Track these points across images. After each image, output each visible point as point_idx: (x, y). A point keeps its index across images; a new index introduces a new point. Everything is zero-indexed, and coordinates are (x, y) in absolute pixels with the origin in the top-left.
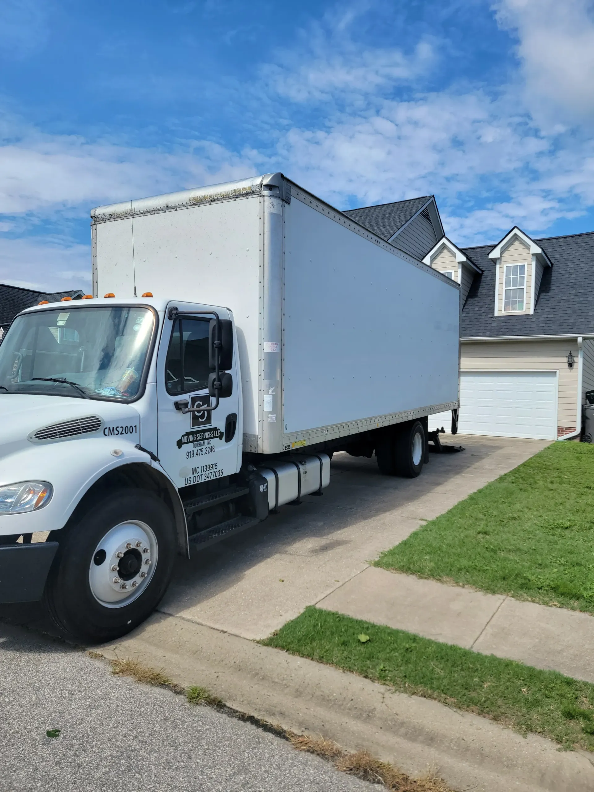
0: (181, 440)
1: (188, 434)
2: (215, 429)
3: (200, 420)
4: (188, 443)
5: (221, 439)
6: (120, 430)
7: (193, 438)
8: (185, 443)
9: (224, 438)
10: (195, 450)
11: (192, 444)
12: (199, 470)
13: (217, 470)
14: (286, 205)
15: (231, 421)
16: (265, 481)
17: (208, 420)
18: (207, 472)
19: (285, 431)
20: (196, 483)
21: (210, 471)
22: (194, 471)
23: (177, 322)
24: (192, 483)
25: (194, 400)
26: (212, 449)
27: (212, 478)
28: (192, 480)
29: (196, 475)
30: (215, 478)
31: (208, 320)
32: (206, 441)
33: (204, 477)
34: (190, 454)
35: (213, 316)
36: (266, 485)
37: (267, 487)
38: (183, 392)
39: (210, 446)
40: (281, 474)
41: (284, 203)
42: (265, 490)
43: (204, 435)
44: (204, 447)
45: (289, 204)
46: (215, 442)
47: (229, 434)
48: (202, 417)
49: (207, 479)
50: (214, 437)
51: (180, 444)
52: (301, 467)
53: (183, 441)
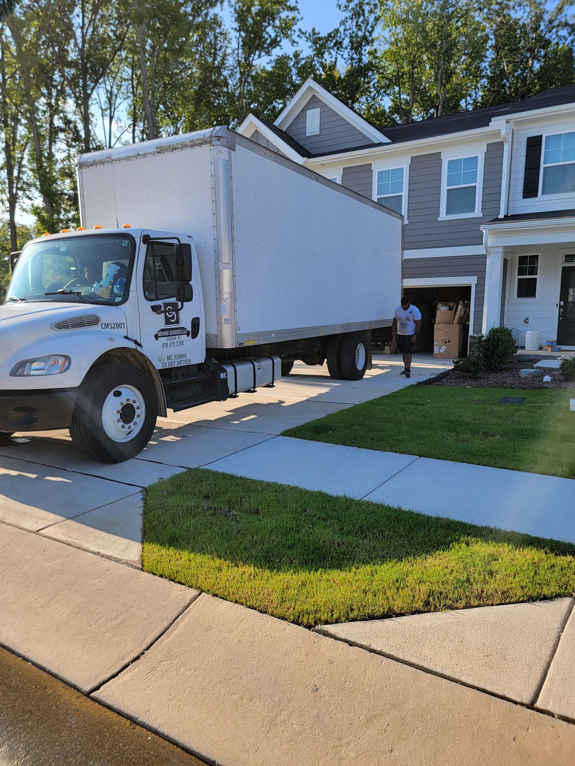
0: (157, 334)
1: (163, 330)
2: (183, 328)
3: (172, 321)
4: (163, 336)
5: (188, 336)
6: (113, 325)
7: (166, 333)
8: (161, 337)
9: (190, 335)
10: (169, 342)
11: (166, 338)
12: (173, 358)
13: (187, 359)
14: (232, 152)
15: (196, 323)
16: (225, 371)
17: (177, 322)
18: (179, 360)
19: (239, 332)
20: (171, 367)
21: (181, 359)
22: (169, 357)
23: (150, 246)
24: (168, 367)
25: (166, 305)
26: (182, 343)
27: (183, 365)
28: (167, 364)
29: (171, 361)
30: (185, 365)
31: (172, 245)
32: (177, 337)
33: (176, 363)
34: (164, 345)
35: (175, 242)
36: (225, 373)
37: (226, 375)
38: (157, 299)
39: (180, 340)
40: (238, 368)
41: (230, 150)
42: (225, 377)
43: (174, 332)
44: (175, 341)
45: (234, 151)
46: (184, 337)
47: (195, 331)
48: (173, 318)
49: (179, 365)
50: (182, 334)
51: (157, 337)
52: (256, 364)
53: (159, 335)
